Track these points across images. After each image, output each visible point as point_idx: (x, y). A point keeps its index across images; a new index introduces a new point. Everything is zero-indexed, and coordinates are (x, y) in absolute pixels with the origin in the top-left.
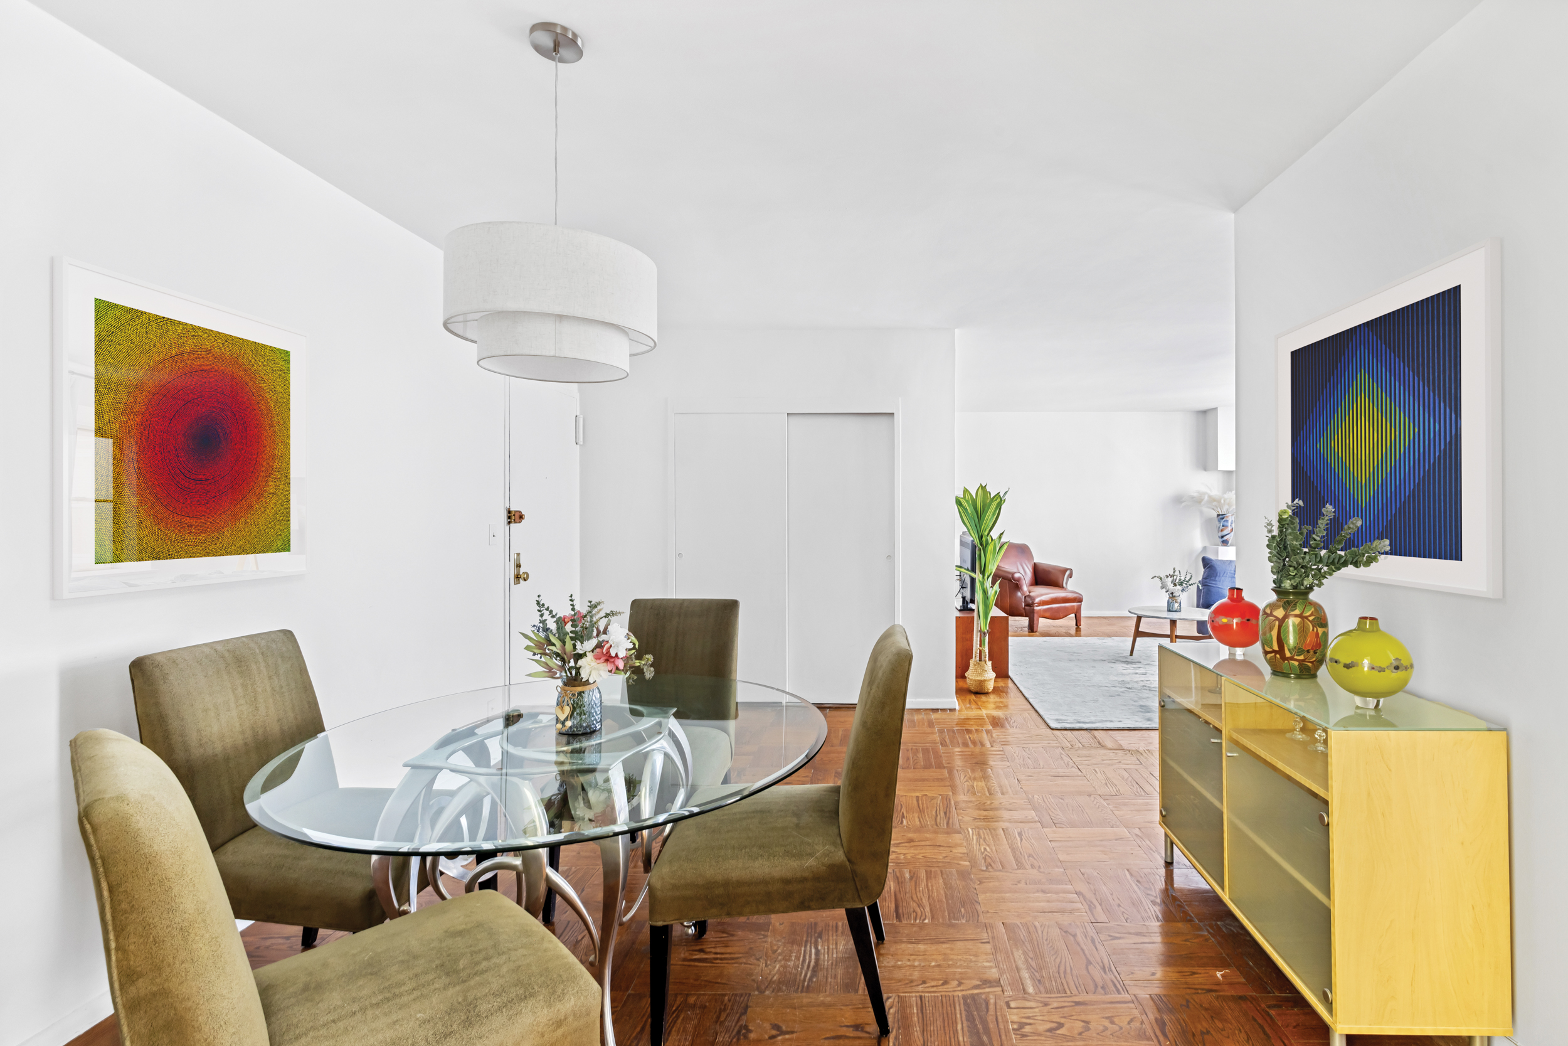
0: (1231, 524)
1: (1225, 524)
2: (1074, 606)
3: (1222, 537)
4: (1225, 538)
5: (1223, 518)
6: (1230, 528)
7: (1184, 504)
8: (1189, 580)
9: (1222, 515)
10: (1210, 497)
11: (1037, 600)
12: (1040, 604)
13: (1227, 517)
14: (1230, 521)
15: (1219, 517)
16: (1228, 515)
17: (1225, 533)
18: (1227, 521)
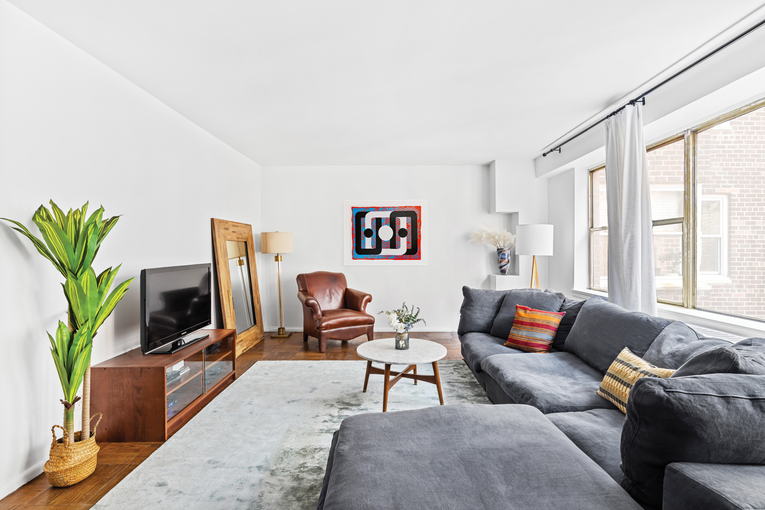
0: (508, 257)
1: (503, 256)
2: (365, 328)
3: (501, 267)
4: (503, 268)
5: (501, 252)
6: (506, 260)
7: (470, 241)
8: (416, 316)
9: (501, 249)
10: (489, 234)
11: (324, 324)
12: (327, 327)
13: (504, 251)
14: (507, 254)
15: (499, 251)
16: (505, 249)
17: (503, 263)
18: (504, 254)
